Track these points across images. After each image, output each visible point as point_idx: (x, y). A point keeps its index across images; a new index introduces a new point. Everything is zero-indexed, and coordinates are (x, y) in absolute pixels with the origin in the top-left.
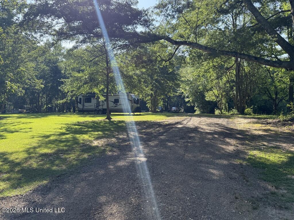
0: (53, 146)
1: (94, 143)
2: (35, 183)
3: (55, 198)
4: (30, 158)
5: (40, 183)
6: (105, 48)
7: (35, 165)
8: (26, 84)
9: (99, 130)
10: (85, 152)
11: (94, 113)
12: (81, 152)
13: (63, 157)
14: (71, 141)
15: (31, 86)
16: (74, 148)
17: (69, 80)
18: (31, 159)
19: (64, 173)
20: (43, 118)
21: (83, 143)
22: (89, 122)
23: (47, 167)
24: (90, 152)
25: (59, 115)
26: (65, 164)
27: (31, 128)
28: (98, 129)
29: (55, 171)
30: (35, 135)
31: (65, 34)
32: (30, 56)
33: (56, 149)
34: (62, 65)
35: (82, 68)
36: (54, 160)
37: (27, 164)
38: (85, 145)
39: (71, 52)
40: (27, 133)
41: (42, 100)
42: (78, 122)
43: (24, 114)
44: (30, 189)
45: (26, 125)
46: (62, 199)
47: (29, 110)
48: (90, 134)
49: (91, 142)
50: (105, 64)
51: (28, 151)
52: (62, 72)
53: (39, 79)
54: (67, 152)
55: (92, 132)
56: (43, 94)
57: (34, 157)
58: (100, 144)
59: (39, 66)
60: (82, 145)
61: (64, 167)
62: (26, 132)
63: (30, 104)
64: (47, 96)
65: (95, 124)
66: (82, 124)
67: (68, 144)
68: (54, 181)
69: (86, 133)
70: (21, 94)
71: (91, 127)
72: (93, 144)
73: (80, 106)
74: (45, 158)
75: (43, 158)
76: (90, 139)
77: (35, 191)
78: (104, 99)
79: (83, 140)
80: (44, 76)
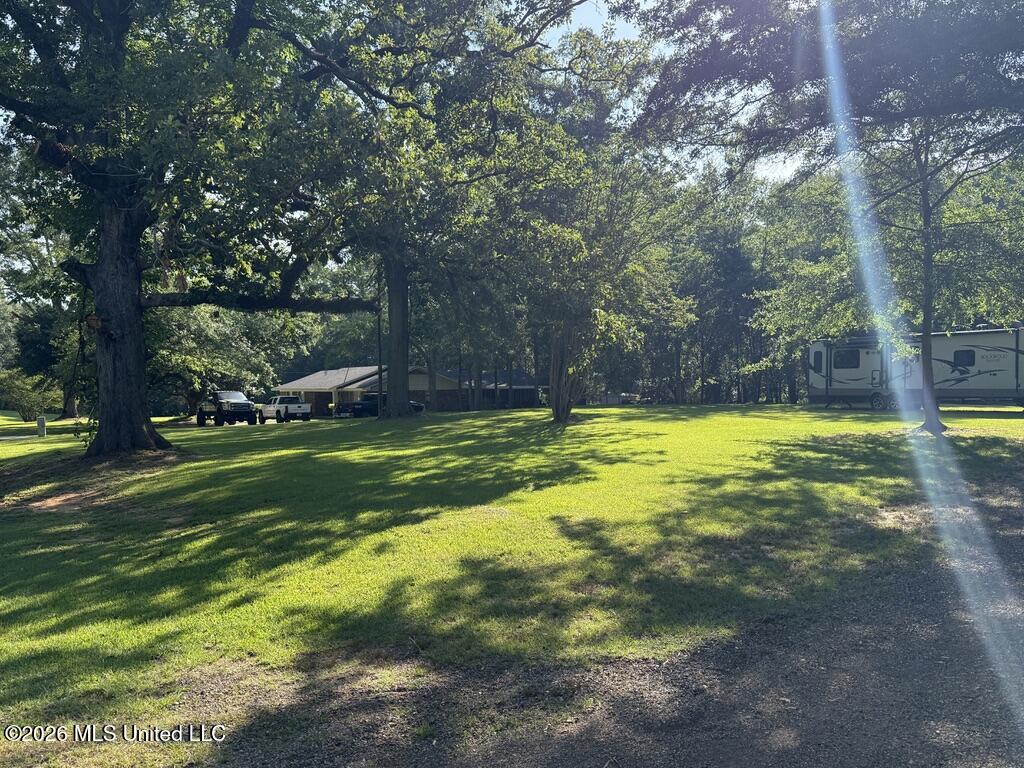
0: (738, 514)
1: (885, 519)
2: (692, 630)
3: (765, 691)
4: (671, 546)
5: (712, 634)
6: (919, 160)
7: (686, 572)
8: (646, 314)
9: (897, 469)
10: (851, 549)
11: (870, 407)
12: (836, 546)
13: (776, 555)
14: (795, 502)
15: (658, 320)
16: (810, 527)
17: (782, 291)
18: (673, 550)
19: (785, 611)
20: (694, 422)
21: (840, 516)
22: (855, 438)
23: (724, 582)
24: (871, 549)
25: (744, 412)
26: (786, 580)
27: (661, 453)
28: (894, 466)
29: (750, 599)
30: (677, 473)
31: (773, 132)
32: (657, 225)
33: (747, 526)
34: (754, 243)
35: (827, 245)
36: (746, 562)
37: (662, 564)
38: (851, 524)
39: (788, 194)
40: (651, 468)
41: (687, 364)
42: (815, 439)
43: (638, 407)
44: (682, 647)
45: (645, 441)
46: (787, 700)
47: (650, 394)
48: (864, 482)
49: (871, 512)
50: (917, 217)
51: (659, 523)
52: (754, 264)
53: (682, 294)
54: (787, 541)
55: (871, 478)
56: (692, 345)
57: (680, 545)
58: (907, 524)
59: (680, 255)
60: (836, 519)
61: (783, 592)
62: (650, 464)
63: (653, 376)
64: (705, 349)
65: (881, 448)
66: (830, 445)
67: (788, 512)
68: (752, 633)
69: (847, 477)
70: (634, 345)
71: (864, 458)
72: (880, 522)
73: (817, 380)
74: (715, 553)
75: (711, 553)
76: (865, 500)
77: (697, 656)
78: (914, 351)
79: (841, 504)
80: (697, 285)
